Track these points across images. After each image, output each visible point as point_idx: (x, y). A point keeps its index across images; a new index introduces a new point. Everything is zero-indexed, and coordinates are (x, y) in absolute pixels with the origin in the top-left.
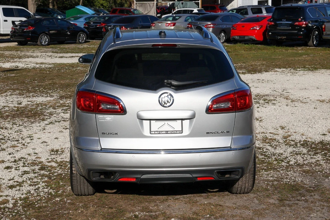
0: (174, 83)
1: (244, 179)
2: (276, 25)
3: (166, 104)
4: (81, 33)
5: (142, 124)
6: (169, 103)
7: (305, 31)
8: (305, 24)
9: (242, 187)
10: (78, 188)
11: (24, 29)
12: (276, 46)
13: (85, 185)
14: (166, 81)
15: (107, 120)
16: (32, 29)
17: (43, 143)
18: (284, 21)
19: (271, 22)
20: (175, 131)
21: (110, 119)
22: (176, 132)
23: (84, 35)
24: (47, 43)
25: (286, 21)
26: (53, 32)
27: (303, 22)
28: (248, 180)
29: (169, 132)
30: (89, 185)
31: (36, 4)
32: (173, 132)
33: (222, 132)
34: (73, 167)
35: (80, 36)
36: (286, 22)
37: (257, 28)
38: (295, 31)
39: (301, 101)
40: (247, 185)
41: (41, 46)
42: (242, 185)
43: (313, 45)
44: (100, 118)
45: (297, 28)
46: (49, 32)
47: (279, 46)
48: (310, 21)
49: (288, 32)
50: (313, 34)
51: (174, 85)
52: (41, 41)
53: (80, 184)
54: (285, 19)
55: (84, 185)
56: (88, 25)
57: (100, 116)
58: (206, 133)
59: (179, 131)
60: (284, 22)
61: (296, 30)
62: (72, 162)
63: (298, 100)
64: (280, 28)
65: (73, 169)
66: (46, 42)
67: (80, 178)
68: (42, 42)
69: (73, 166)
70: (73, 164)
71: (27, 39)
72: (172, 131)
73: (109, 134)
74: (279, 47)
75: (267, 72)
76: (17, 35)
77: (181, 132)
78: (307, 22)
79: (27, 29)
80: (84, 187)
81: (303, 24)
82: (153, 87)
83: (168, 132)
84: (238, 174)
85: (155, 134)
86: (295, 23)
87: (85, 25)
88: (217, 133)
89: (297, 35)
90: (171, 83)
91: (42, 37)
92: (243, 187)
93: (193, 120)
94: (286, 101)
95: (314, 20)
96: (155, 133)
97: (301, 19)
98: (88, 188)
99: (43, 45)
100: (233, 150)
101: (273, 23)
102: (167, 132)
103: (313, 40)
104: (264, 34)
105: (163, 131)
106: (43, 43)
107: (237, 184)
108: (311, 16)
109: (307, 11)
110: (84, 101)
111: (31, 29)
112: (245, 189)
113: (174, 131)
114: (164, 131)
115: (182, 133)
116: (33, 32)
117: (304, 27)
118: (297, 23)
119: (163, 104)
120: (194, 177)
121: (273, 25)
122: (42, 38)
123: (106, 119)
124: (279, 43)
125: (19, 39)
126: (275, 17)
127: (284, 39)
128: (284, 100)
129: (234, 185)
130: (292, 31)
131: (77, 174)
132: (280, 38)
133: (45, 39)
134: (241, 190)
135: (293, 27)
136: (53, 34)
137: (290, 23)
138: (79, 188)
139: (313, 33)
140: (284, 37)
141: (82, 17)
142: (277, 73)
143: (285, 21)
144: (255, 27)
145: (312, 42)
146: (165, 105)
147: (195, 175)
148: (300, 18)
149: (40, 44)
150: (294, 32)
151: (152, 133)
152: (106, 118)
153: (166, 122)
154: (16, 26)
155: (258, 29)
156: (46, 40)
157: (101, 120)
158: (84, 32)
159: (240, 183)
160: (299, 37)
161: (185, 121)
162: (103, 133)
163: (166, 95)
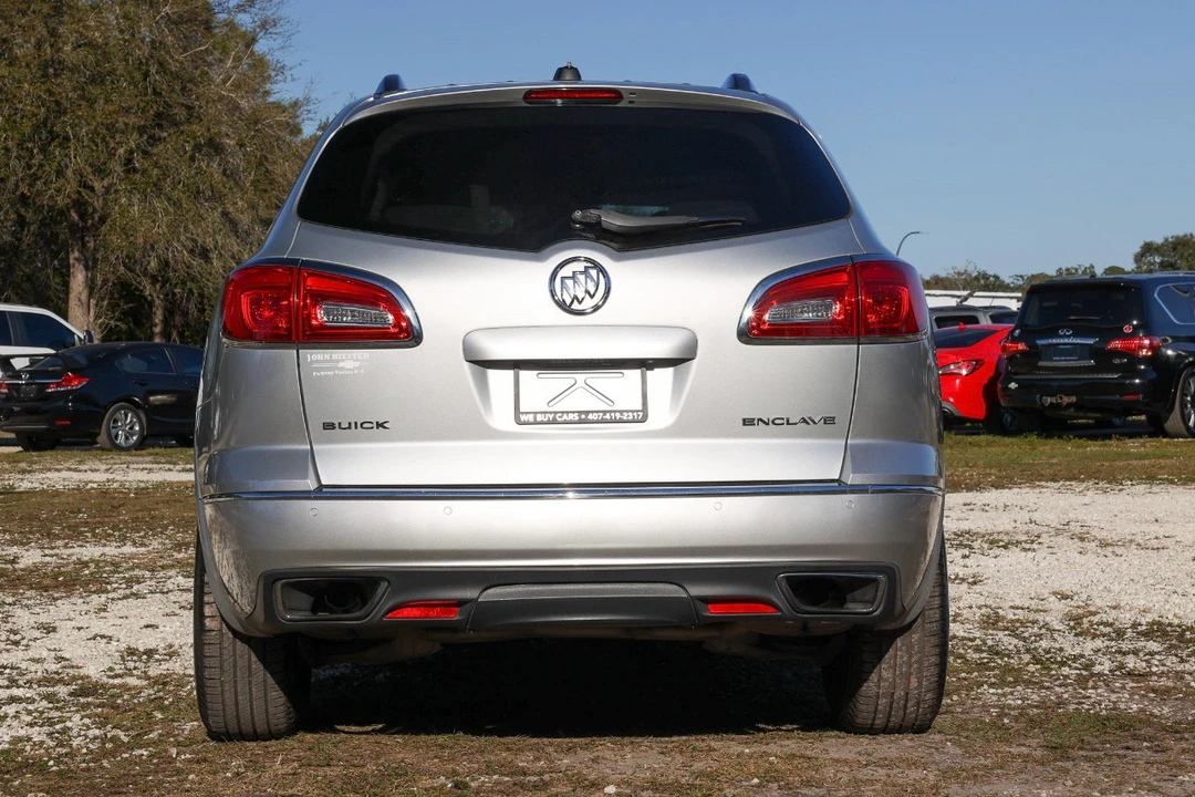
0: (614, 220)
1: (902, 656)
2: (1033, 354)
3: (580, 303)
5: (483, 385)
6: (592, 297)
7: (1154, 375)
8: (1151, 347)
9: (893, 694)
10: (227, 695)
11: (48, 386)
12: (1039, 435)
13: (254, 680)
14: (578, 214)
15: (343, 369)
16: (79, 383)
17: (94, 638)
18: (1065, 336)
19: (1015, 340)
20: (615, 412)
21: (357, 364)
22: (618, 416)
24: (135, 438)
25: (1074, 335)
26: (160, 400)
27: (1141, 339)
28: (920, 662)
29: (590, 417)
30: (271, 680)
32: (608, 416)
33: (804, 421)
34: (208, 603)
36: (1075, 341)
37: (960, 368)
38: (1112, 372)
39: (1139, 545)
40: (914, 682)
41: (111, 451)
42: (894, 685)
43: (1185, 433)
44: (315, 365)
45: (1117, 361)
46: (145, 399)
47: (1049, 436)
48: (1171, 337)
49: (1081, 377)
50: (1183, 389)
51: (613, 228)
52: (113, 431)
53: (235, 676)
54: (1068, 328)
55: (250, 682)
57: (316, 357)
58: (741, 422)
59: (633, 412)
60: (1066, 341)
61: (1114, 369)
62: (202, 581)
63: (1126, 543)
64: (1050, 364)
65: (208, 611)
66: (132, 435)
67: (234, 650)
68: (116, 437)
69: (206, 599)
70: (206, 590)
71: (58, 423)
72: (605, 412)
73: (350, 427)
74: (1052, 441)
75: (1003, 487)
76: (16, 409)
77: (641, 414)
78: (1157, 341)
79: (58, 385)
80: (250, 689)
81: (1141, 347)
82: (527, 238)
83: (587, 416)
84: (875, 596)
85: (535, 423)
86: (1109, 342)
88: (785, 421)
89: (1119, 387)
90: (599, 223)
91: (118, 415)
92: (900, 693)
93: (688, 369)
94: (1080, 544)
95: (1183, 334)
96: (535, 418)
97: (1134, 326)
98: (266, 696)
99: (119, 448)
100: (852, 492)
101: (1021, 347)
102: (583, 418)
103: (1186, 412)
104: (990, 391)
105: (568, 412)
106: (121, 440)
107: (874, 677)
108: (1172, 317)
109: (1156, 295)
110: (255, 303)
111: (76, 385)
112: (907, 701)
113: (610, 412)
114: (573, 412)
115: (645, 419)
116: (79, 397)
117: (1145, 357)
118: (1117, 344)
119: (568, 303)
120: (691, 597)
121: (1022, 353)
122: (116, 421)
123: (341, 365)
124: (1051, 425)
125: (27, 423)
126: (1032, 321)
127: (1069, 405)
128: (1070, 542)
129: (861, 686)
130: (1098, 372)
131: (220, 630)
132: (1054, 401)
133: (127, 425)
134: (891, 708)
135: (1103, 357)
136: (162, 407)
137: (1091, 342)
138: (229, 696)
139: (1184, 383)
140: (1066, 400)
142: (1045, 490)
143: (1069, 336)
144: (952, 367)
145: (1179, 417)
146: (576, 306)
147: (697, 590)
148: (1129, 323)
149: (108, 445)
150: (1105, 376)
151: (523, 418)
152: (338, 361)
153: (581, 377)
154: (17, 374)
155: (964, 372)
156: (131, 428)
157: (319, 370)
159: (884, 673)
160: (1125, 398)
161: (656, 370)
162: (329, 426)
163: (580, 266)
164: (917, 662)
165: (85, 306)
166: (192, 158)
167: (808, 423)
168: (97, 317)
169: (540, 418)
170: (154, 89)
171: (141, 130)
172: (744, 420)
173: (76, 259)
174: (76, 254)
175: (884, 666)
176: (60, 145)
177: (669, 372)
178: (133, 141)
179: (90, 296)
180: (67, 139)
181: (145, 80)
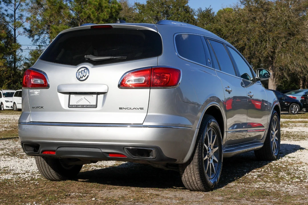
4: (294, 105)
6: (85, 77)
9: (189, 181)
14: (86, 56)
21: (38, 93)
22: (90, 106)
23: (298, 106)
29: (84, 106)
31: (276, 85)
35: (293, 107)
40: (193, 178)
42: (189, 178)
51: (92, 60)
56: (304, 98)
59: (94, 105)
72: (87, 105)
84: (153, 154)
87: (302, 97)
88: (130, 108)
90: (89, 58)
92: (191, 181)
93: (106, 95)
100: (143, 127)
105: (79, 105)
107: (183, 176)
114: (81, 105)
115: (96, 107)
119: (79, 78)
120: (102, 152)
123: (35, 93)
141: (302, 91)
146: (81, 79)
153: (83, 97)
158: (297, 104)
161: (100, 95)
162: (33, 108)
163: (83, 69)
164: (193, 173)
165: (272, 80)
166: (297, 44)
167: (136, 109)
168: (275, 83)
169: (73, 106)
170: (288, 27)
171: (285, 37)
172: (120, 108)
173: (270, 69)
174: (270, 68)
175: (185, 173)
176: (265, 42)
177: (102, 95)
178: (284, 40)
179: (274, 78)
180: (267, 40)
181: (286, 25)
